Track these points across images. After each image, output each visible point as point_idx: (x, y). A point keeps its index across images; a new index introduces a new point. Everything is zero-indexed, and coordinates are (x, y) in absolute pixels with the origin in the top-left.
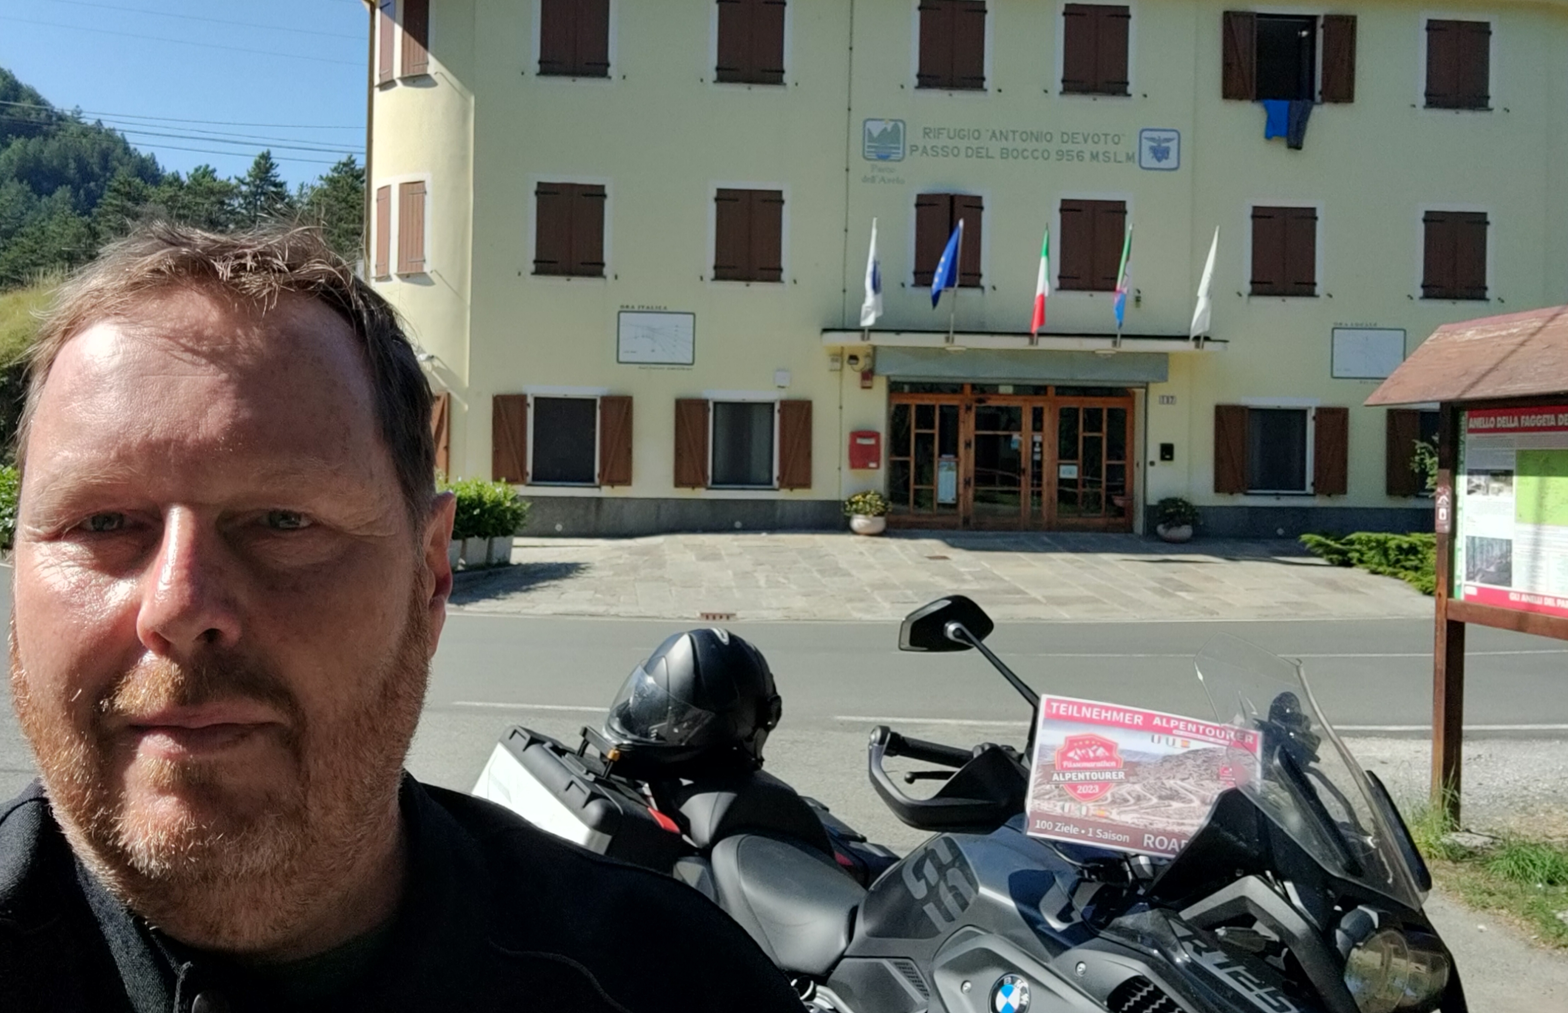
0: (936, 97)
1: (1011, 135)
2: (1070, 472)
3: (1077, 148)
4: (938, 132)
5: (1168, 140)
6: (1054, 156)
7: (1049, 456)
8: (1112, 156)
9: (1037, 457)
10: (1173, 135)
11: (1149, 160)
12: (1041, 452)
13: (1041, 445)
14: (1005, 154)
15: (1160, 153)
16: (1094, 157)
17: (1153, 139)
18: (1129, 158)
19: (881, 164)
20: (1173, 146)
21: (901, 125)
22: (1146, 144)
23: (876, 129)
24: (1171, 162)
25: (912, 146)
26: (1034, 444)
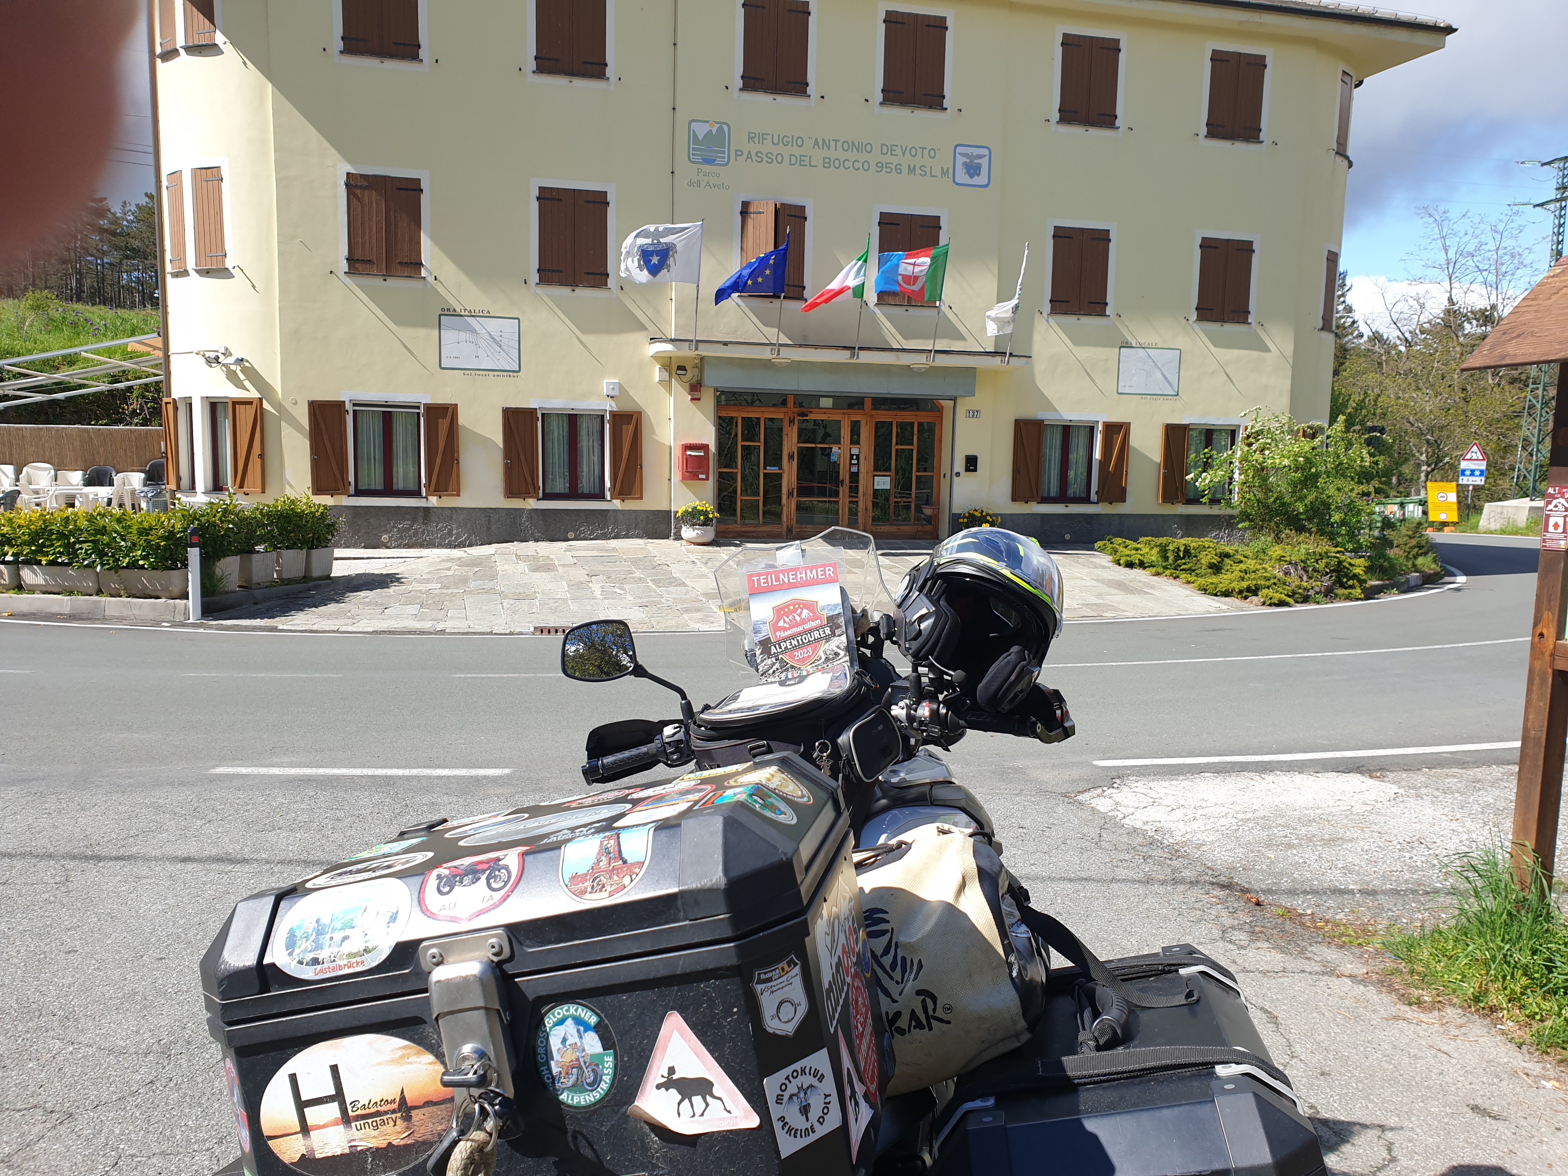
0: (761, 100)
1: (833, 144)
2: (883, 483)
3: (895, 160)
4: (762, 138)
5: (980, 157)
6: (873, 168)
7: (865, 467)
8: (928, 170)
9: (854, 469)
10: (986, 152)
11: (962, 176)
12: (858, 464)
13: (858, 456)
14: (827, 163)
15: (973, 169)
16: (912, 170)
17: (965, 155)
18: (944, 173)
19: (706, 168)
20: (984, 162)
21: (725, 128)
22: (960, 160)
23: (701, 130)
24: (982, 179)
25: (736, 151)
26: (852, 456)
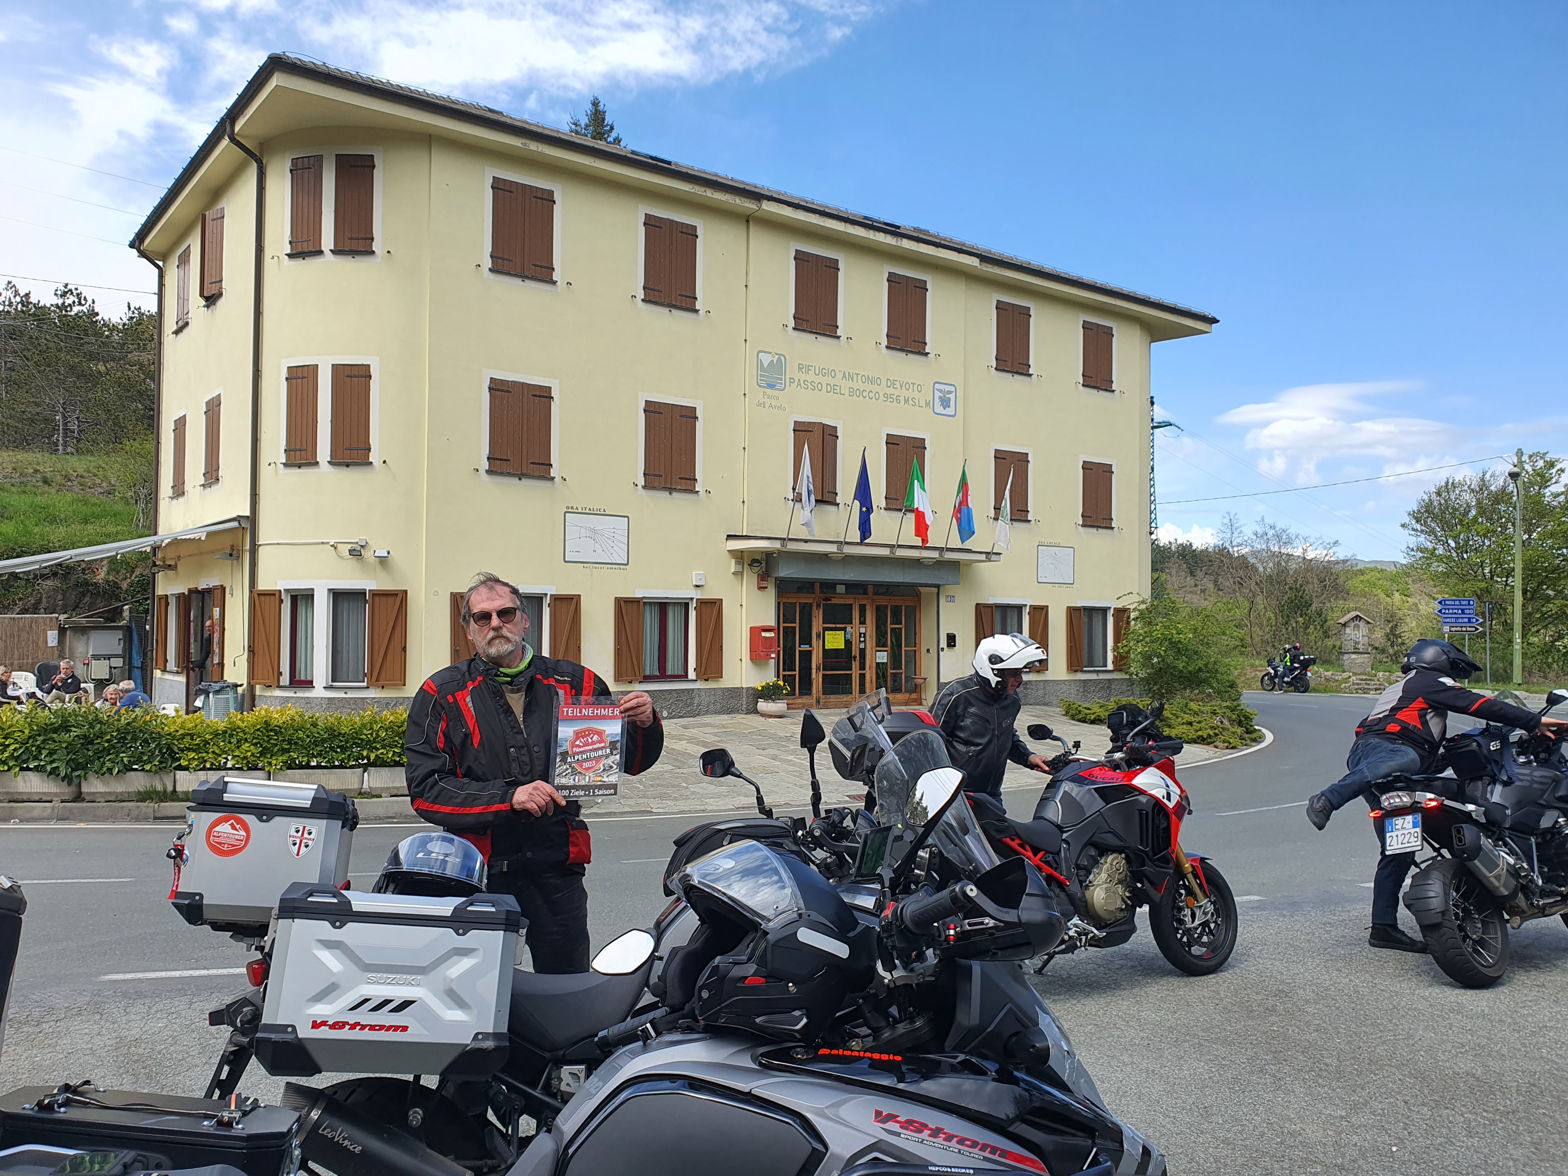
0: (807, 340)
1: (855, 376)
2: (882, 657)
3: (896, 392)
4: (808, 368)
5: (950, 392)
6: (882, 398)
7: (871, 642)
8: (917, 401)
9: (862, 646)
10: (952, 389)
11: (939, 409)
12: (864, 641)
13: (864, 634)
14: (852, 392)
15: (945, 403)
16: (906, 401)
17: (940, 391)
18: (927, 404)
19: (769, 392)
20: (952, 396)
21: (782, 358)
22: (938, 394)
23: (766, 359)
24: (950, 411)
25: (791, 378)
26: (860, 634)
